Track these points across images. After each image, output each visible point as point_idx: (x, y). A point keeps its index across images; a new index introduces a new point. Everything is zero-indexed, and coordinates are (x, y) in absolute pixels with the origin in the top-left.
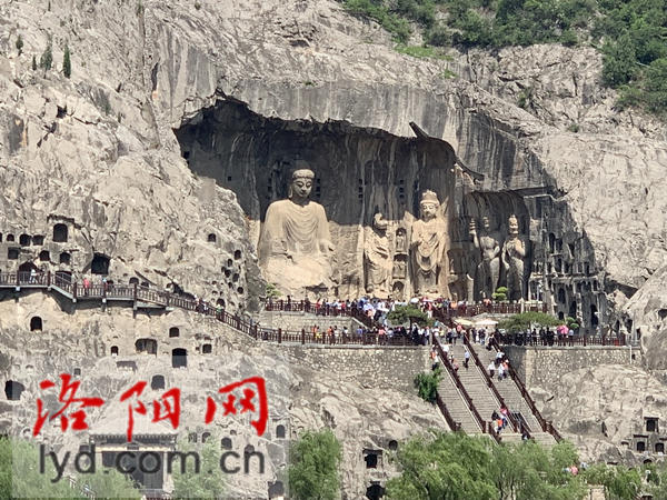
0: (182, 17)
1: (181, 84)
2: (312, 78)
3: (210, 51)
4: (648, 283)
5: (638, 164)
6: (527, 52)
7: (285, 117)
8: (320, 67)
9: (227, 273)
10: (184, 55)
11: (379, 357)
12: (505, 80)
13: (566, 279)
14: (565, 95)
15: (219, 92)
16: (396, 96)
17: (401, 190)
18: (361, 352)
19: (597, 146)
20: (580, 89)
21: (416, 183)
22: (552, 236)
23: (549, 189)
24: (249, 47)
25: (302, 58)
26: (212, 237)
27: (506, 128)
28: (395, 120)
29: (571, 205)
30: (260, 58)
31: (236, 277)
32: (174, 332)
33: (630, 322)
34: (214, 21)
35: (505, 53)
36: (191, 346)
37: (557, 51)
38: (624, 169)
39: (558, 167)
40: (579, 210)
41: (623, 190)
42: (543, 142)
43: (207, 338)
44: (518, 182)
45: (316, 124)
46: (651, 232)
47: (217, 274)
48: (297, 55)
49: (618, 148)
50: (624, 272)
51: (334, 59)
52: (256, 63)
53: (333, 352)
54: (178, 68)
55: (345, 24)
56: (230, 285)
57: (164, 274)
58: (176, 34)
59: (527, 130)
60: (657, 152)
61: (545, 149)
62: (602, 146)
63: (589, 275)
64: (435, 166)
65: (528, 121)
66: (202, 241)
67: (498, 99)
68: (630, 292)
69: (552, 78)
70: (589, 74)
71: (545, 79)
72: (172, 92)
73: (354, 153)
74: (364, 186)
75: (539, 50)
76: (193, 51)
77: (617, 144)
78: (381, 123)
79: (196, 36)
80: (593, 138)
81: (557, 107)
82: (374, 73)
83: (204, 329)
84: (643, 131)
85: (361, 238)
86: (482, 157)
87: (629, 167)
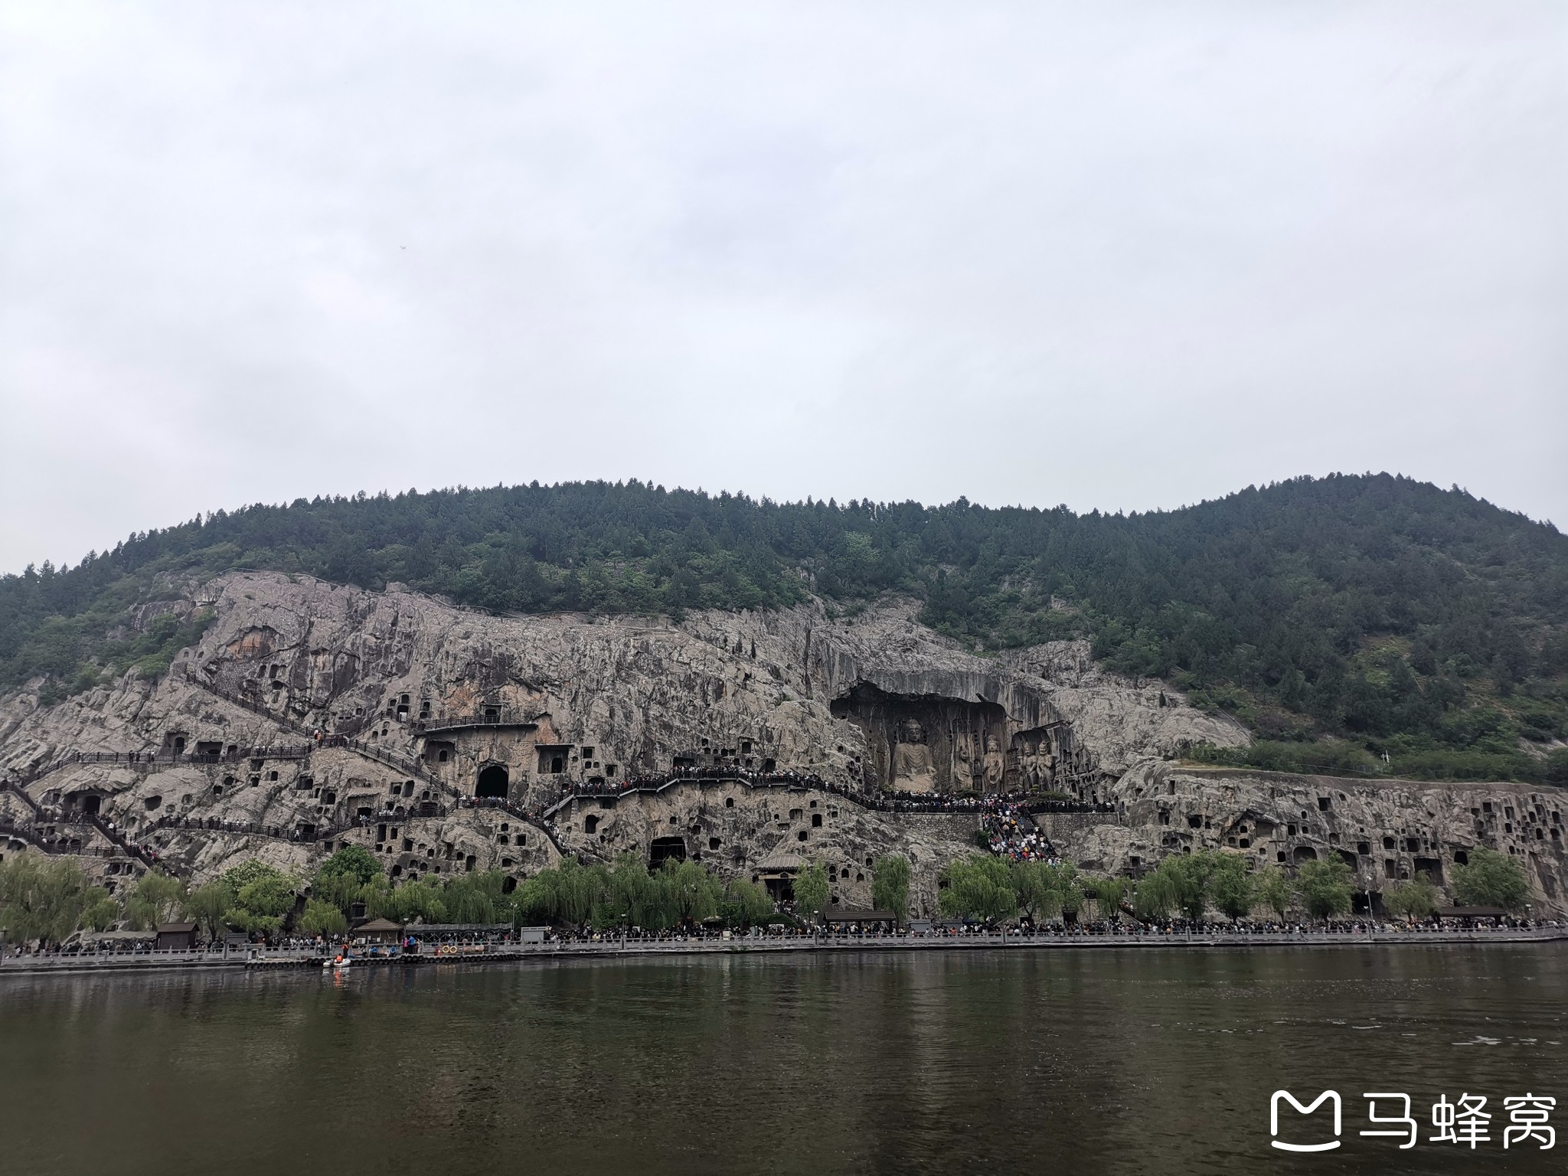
0: (837, 637)
1: (836, 674)
2: (915, 669)
3: (853, 655)
4: (1127, 773)
5: (1116, 703)
6: (1044, 647)
7: (900, 692)
8: (920, 663)
9: (851, 770)
10: (837, 658)
11: (949, 820)
12: (1032, 664)
13: (1075, 777)
14: (1068, 668)
15: (859, 678)
16: (967, 678)
17: (976, 736)
18: (937, 817)
19: (1089, 694)
20: (1078, 664)
21: (984, 731)
22: (1065, 751)
23: (1061, 722)
24: (878, 653)
25: (909, 658)
26: (840, 749)
27: (1033, 690)
28: (967, 693)
29: (1075, 730)
30: (884, 659)
31: (857, 772)
32: (813, 804)
33: (1117, 798)
34: (857, 640)
35: (1030, 649)
36: (824, 813)
37: (1062, 645)
38: (1107, 706)
39: (1065, 708)
40: (1080, 732)
41: (1108, 719)
42: (1056, 695)
43: (835, 807)
44: (1043, 721)
45: (919, 696)
46: (1127, 742)
47: (844, 770)
48: (906, 657)
49: (1103, 695)
50: (1111, 767)
51: (928, 658)
52: (882, 662)
53: (918, 817)
54: (834, 665)
55: (936, 640)
56: (853, 777)
57: (808, 769)
58: (832, 645)
59: (1046, 689)
60: (1129, 695)
61: (1057, 699)
62: (1093, 694)
63: (1089, 771)
64: (995, 721)
65: (1046, 685)
66: (834, 751)
67: (1028, 675)
68: (1116, 779)
69: (1060, 659)
70: (1083, 655)
71: (1056, 661)
72: (831, 679)
73: (945, 714)
74: (952, 735)
75: (1051, 645)
76: (842, 655)
77: (1103, 692)
78: (959, 694)
79: (846, 647)
80: (1087, 690)
81: (1064, 676)
82: (953, 665)
83: (833, 802)
84: (1118, 684)
85: (953, 766)
86: (1021, 710)
87: (1111, 705)
